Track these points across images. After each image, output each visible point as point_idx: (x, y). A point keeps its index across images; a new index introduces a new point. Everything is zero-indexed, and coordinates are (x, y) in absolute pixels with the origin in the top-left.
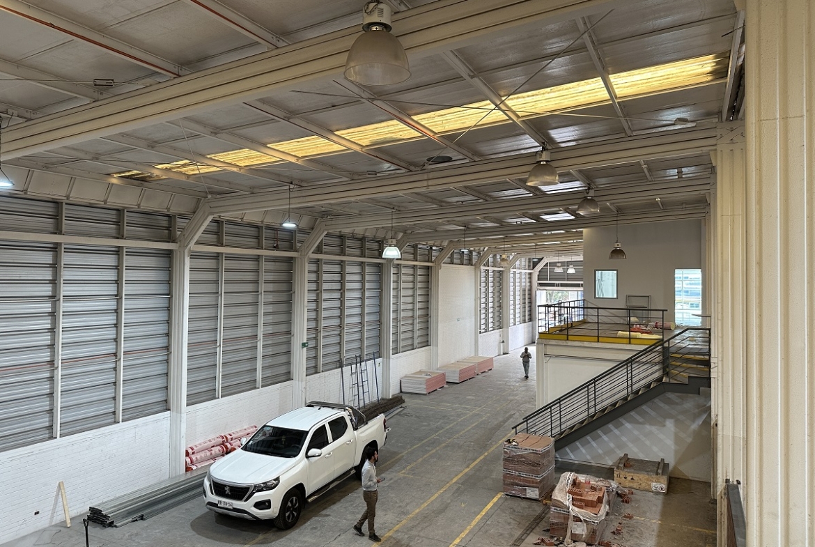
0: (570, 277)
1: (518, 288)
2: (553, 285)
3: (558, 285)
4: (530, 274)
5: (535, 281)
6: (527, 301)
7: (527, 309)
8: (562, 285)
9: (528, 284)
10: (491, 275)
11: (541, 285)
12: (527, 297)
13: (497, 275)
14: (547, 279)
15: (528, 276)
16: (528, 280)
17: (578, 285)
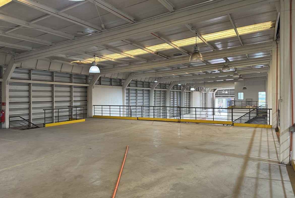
0: (225, 94)
1: (210, 98)
2: (220, 97)
3: (222, 97)
4: (213, 93)
5: (214, 96)
6: (212, 102)
7: (212, 104)
8: (223, 97)
9: (212, 97)
11: (216, 97)
12: (212, 100)
13: (205, 94)
14: (219, 95)
15: (212, 94)
16: (212, 95)
17: (228, 97)
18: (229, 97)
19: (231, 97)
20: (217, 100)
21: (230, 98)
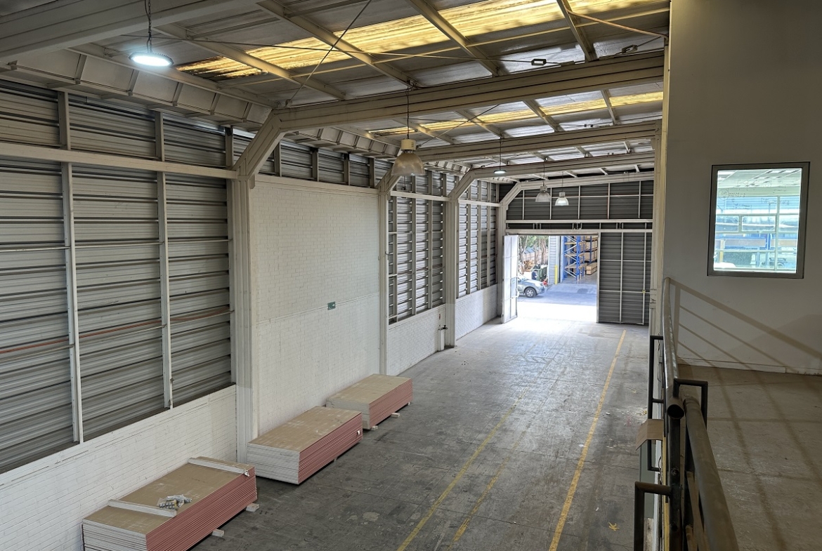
0: (557, 214)
1: (473, 233)
2: (529, 226)
3: (537, 227)
4: (495, 209)
5: (503, 220)
6: (489, 252)
7: (489, 265)
8: (544, 226)
9: (491, 225)
10: (420, 209)
11: (511, 226)
12: (489, 245)
13: (433, 209)
14: (521, 216)
15: (491, 213)
16: (491, 219)
17: (569, 226)
18: (576, 226)
19: (585, 226)
20: (512, 245)
21: (580, 231)
